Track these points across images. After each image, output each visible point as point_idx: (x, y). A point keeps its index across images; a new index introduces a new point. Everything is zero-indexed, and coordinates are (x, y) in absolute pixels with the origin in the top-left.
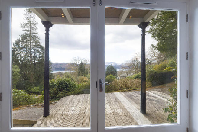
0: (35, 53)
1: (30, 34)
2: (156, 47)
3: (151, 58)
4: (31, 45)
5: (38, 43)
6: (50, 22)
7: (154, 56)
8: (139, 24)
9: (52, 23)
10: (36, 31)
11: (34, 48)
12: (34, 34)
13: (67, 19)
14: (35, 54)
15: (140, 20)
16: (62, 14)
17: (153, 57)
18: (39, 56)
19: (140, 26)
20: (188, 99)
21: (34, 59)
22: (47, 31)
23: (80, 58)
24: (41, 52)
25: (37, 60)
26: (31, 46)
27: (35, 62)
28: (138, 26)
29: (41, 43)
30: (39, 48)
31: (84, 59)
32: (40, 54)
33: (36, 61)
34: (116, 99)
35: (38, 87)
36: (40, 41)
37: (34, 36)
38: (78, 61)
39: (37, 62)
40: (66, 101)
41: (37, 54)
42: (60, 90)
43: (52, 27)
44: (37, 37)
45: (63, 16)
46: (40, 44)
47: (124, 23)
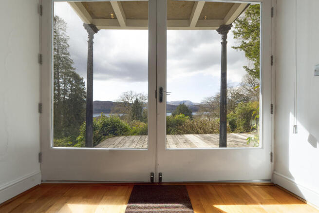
0: (66, 84)
1: (58, 54)
2: (252, 71)
3: (248, 93)
4: (58, 72)
5: (70, 70)
6: (95, 26)
7: (253, 90)
8: (218, 28)
9: (97, 27)
10: (66, 51)
11: (64, 77)
12: (63, 55)
13: (118, 21)
14: (64, 86)
15: (219, 22)
16: (112, 15)
17: (250, 91)
18: (71, 89)
19: (219, 31)
20: (273, 115)
21: (63, 94)
22: (91, 37)
23: (134, 94)
24: (74, 82)
25: (68, 95)
26: (58, 74)
27: (64, 98)
28: (217, 30)
29: (74, 69)
30: (71, 76)
31: (141, 94)
32: (72, 87)
33: (66, 97)
34: (186, 140)
35: (69, 137)
36: (72, 66)
37: (64, 58)
38: (130, 98)
39: (68, 98)
40: (114, 141)
41: (69, 86)
42: (104, 135)
43: (97, 32)
44: (68, 60)
45: (112, 17)
46: (73, 71)
47: (196, 26)
